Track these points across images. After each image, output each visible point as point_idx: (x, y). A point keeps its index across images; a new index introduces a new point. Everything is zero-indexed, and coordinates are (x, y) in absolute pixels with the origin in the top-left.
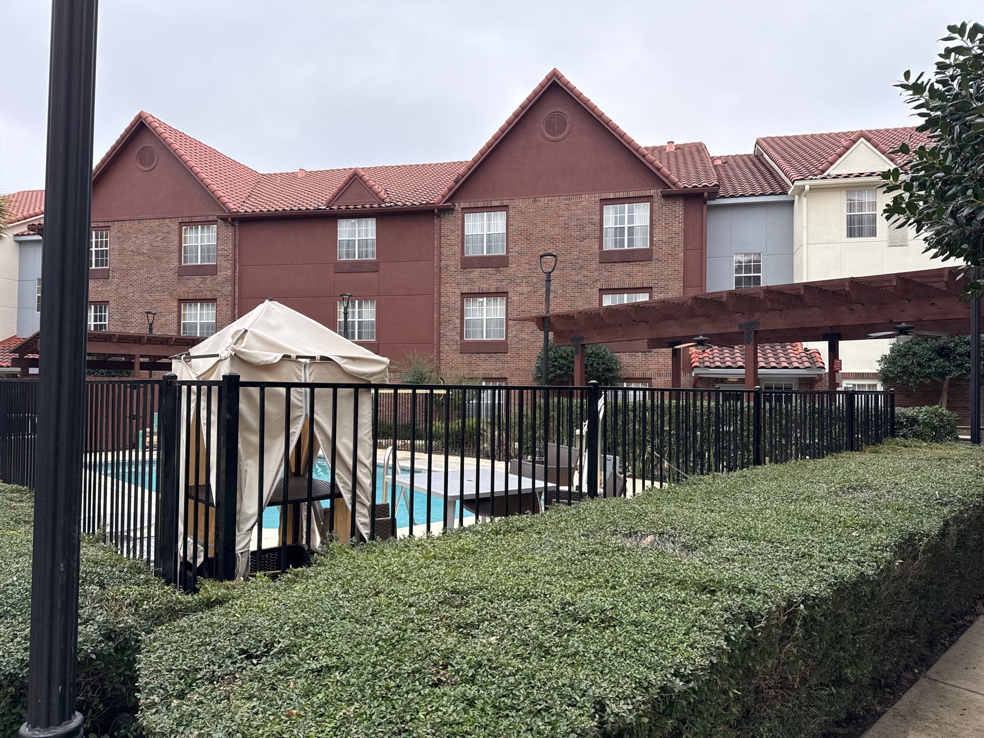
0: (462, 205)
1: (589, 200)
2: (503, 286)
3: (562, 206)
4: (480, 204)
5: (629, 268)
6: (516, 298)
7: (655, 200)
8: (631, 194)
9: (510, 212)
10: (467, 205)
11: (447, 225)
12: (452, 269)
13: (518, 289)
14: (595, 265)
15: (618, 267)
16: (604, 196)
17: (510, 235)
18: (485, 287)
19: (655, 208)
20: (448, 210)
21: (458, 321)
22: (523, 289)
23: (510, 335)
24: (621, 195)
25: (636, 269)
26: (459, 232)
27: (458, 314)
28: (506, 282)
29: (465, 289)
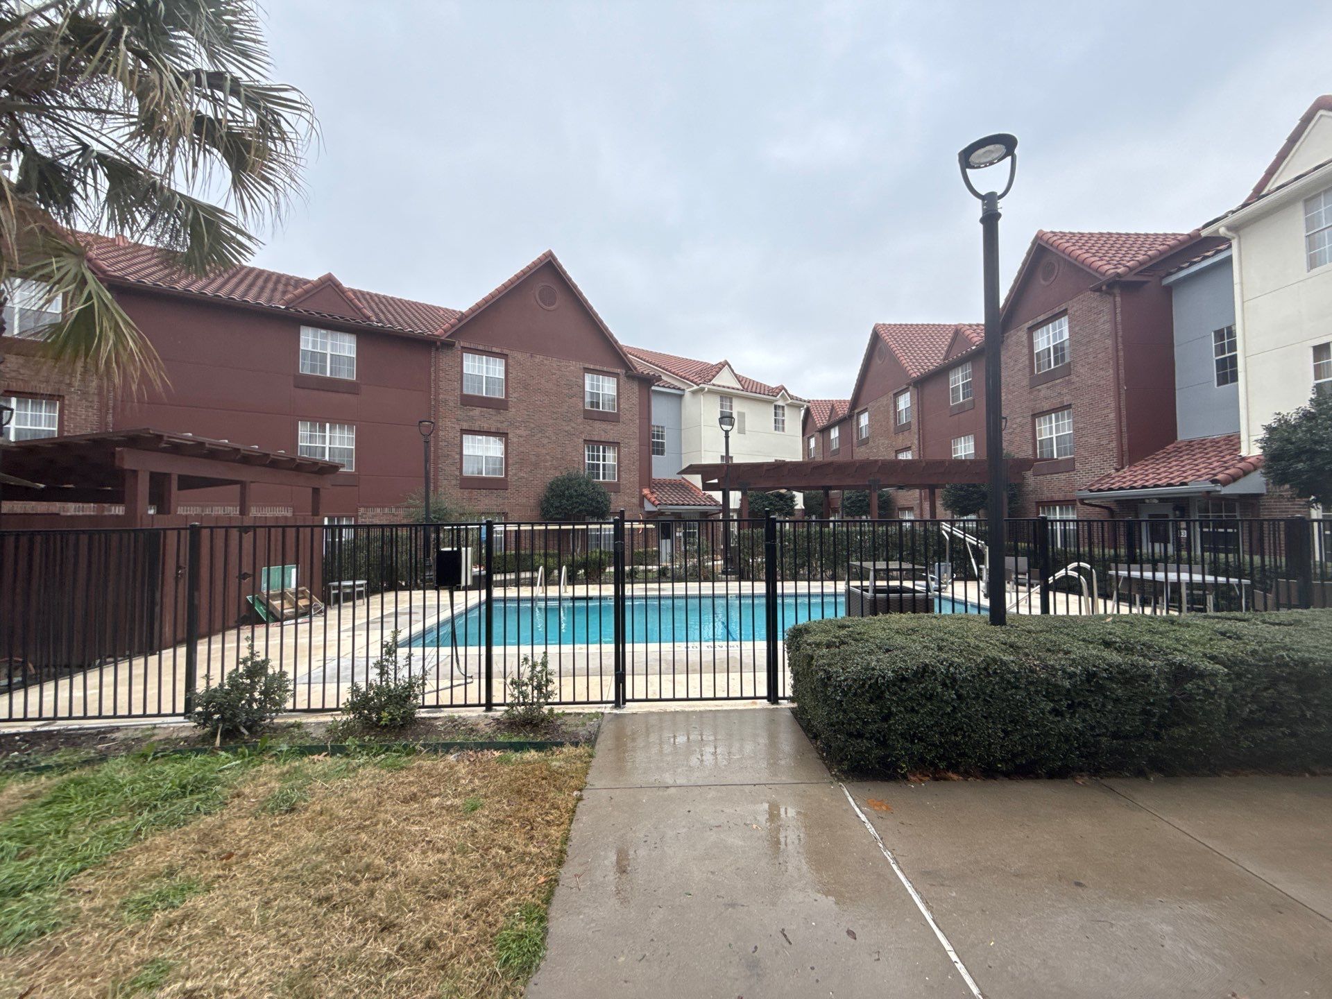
0: (462, 344)
1: (574, 366)
2: (503, 427)
3: (555, 365)
4: (481, 347)
5: (604, 426)
6: (515, 440)
7: (622, 377)
8: (605, 369)
9: (510, 361)
10: (467, 345)
11: (445, 360)
12: (452, 404)
13: (518, 432)
14: (580, 420)
15: (597, 424)
16: (587, 366)
17: (510, 382)
18: (486, 427)
19: (621, 384)
20: (448, 345)
21: (457, 457)
22: (522, 432)
23: (510, 473)
24: (598, 367)
25: (610, 427)
26: (459, 369)
27: (458, 450)
28: (506, 424)
29: (465, 426)
